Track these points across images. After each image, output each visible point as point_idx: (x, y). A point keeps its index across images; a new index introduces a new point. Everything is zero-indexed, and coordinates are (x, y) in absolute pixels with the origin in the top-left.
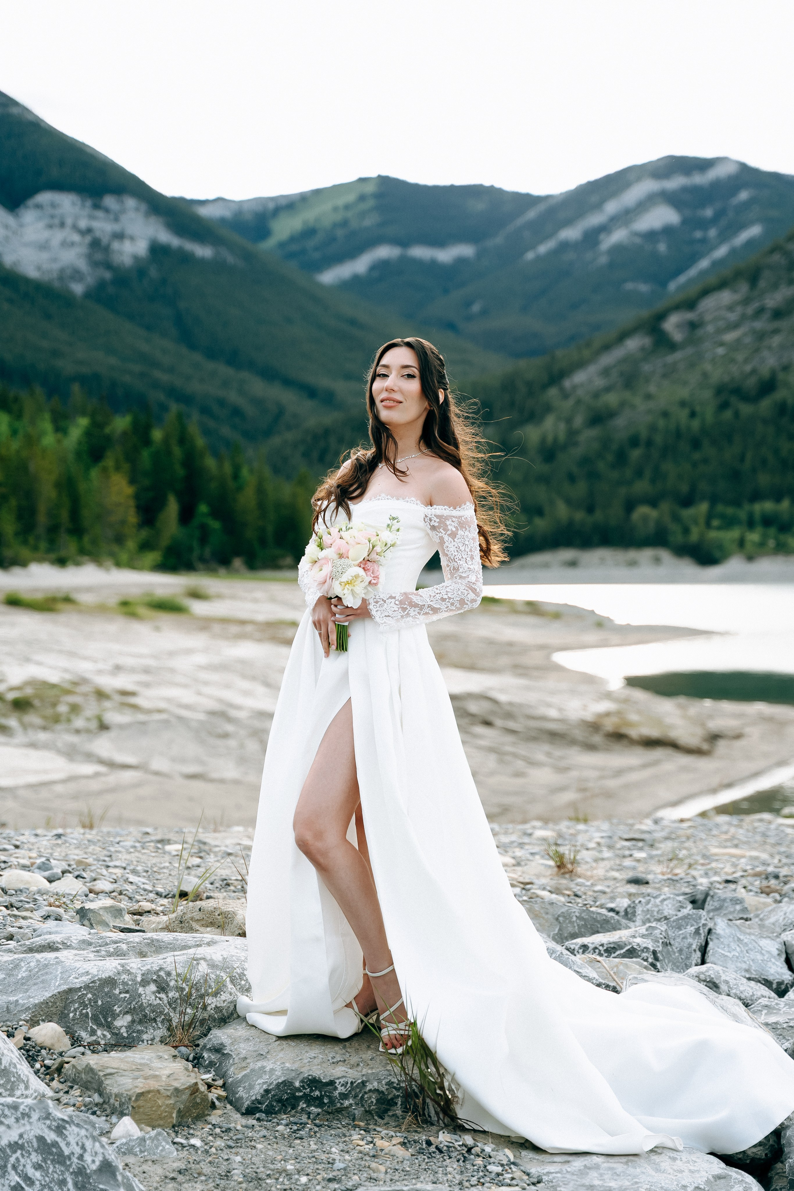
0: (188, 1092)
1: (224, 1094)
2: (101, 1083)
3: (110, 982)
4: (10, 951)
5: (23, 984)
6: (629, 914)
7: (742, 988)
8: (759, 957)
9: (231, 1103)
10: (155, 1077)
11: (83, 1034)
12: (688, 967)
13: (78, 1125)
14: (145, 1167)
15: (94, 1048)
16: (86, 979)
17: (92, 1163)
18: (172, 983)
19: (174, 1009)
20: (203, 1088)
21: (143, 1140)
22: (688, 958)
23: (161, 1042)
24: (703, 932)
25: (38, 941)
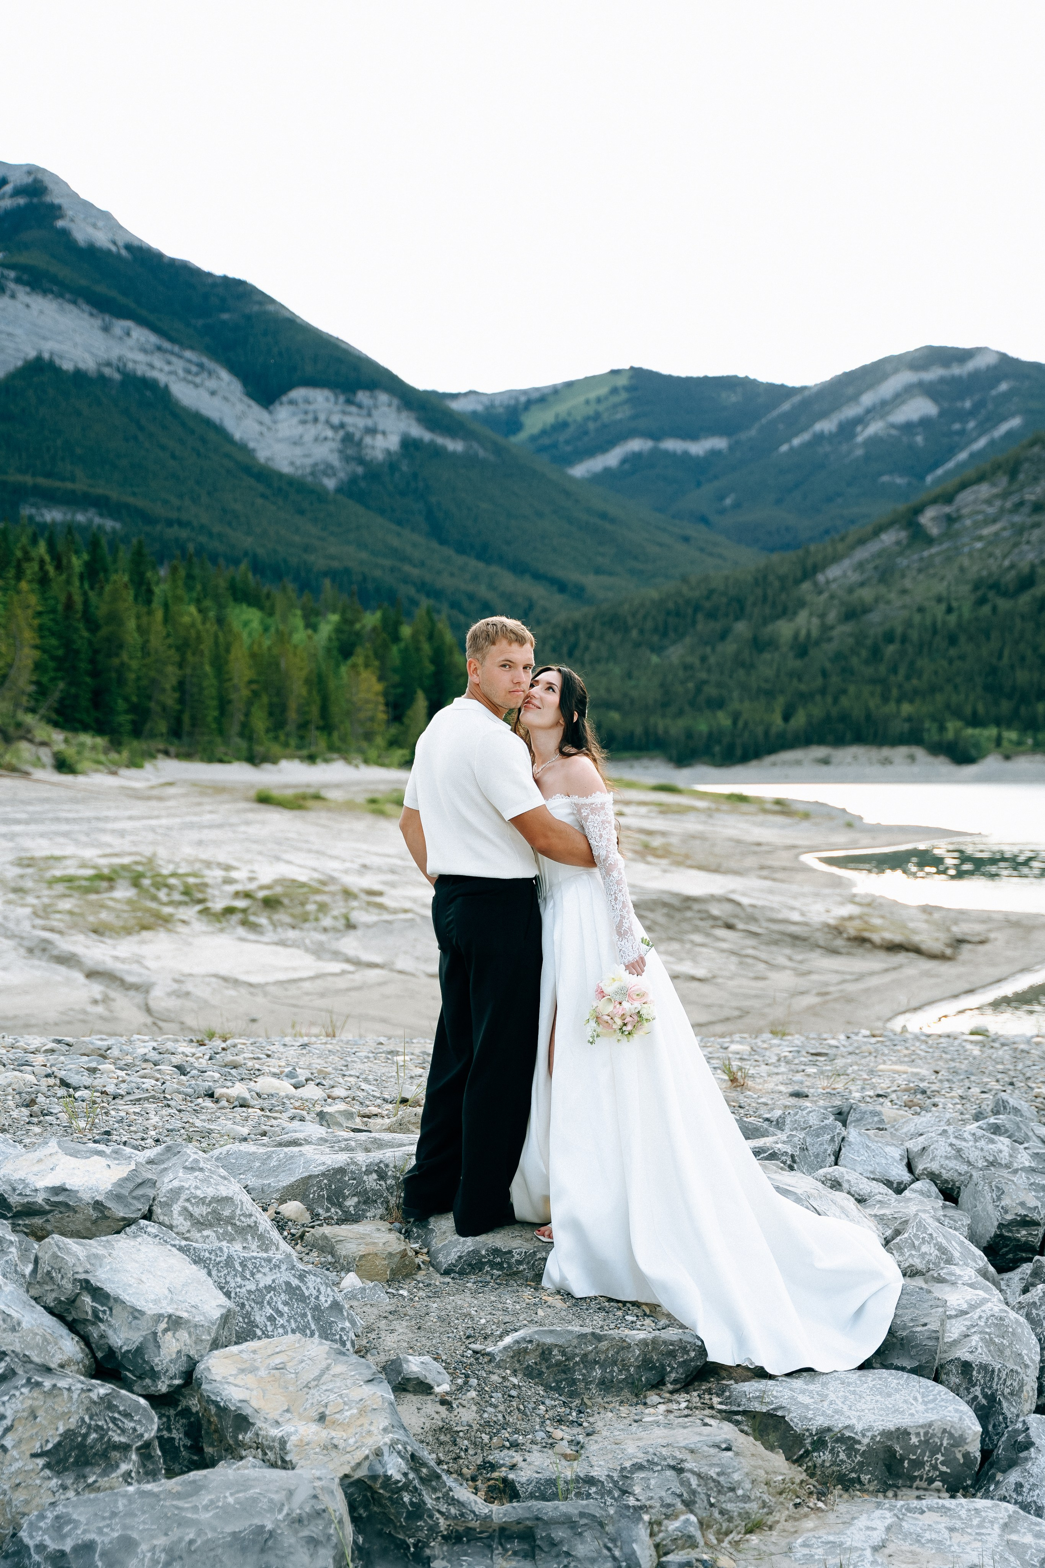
0: (399, 1256)
1: (428, 1259)
2: (333, 1247)
3: (341, 1171)
4: (264, 1145)
5: (274, 1171)
6: (779, 1124)
7: (861, 1186)
8: (884, 1161)
9: (433, 1266)
10: (374, 1243)
11: (321, 1211)
12: (821, 1167)
13: (315, 1275)
14: (365, 1309)
15: (328, 1221)
16: (322, 1168)
17: (325, 1302)
18: (390, 1173)
19: (392, 1193)
20: (411, 1253)
21: (364, 1289)
22: (823, 1161)
23: (381, 1218)
24: (837, 1140)
25: (286, 1137)
